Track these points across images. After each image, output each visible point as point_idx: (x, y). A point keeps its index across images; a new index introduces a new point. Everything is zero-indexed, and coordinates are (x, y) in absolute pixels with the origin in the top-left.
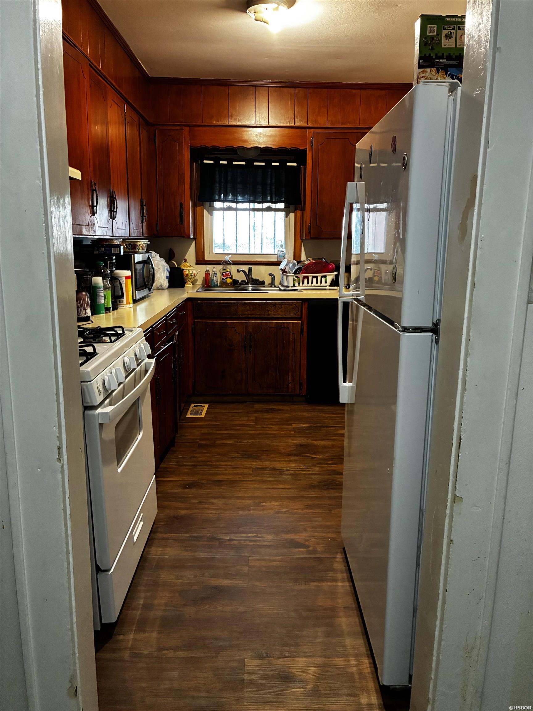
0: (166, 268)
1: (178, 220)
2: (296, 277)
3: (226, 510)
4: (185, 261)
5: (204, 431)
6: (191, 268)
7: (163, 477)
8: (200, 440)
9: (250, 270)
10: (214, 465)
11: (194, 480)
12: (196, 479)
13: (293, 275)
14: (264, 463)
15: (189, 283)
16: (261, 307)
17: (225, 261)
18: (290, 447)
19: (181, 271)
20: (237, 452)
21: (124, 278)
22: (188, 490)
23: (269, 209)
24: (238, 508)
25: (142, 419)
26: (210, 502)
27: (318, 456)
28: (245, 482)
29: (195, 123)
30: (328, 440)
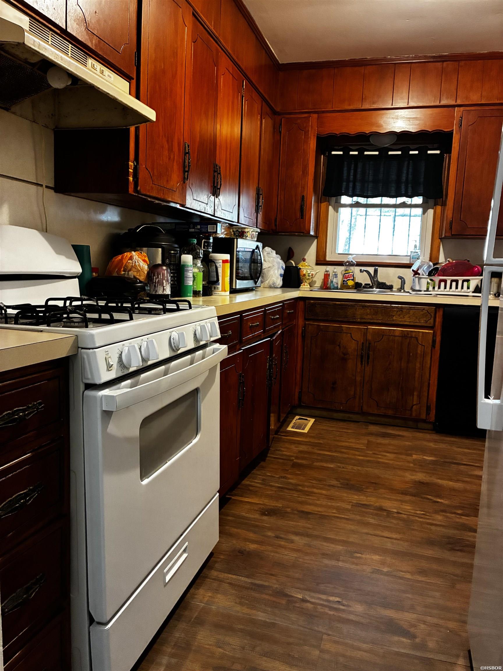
0: (281, 265)
1: (298, 214)
2: (431, 280)
3: (307, 554)
4: (304, 260)
5: (302, 448)
6: (310, 268)
7: (242, 496)
8: (297, 458)
9: (376, 271)
10: (307, 491)
11: (276, 506)
12: (279, 504)
13: (427, 277)
14: (368, 498)
15: (306, 284)
16: (383, 311)
17: (347, 261)
18: (407, 482)
19: (298, 270)
20: (337, 479)
21: (221, 261)
22: (266, 517)
23: (403, 205)
24: (323, 554)
25: (200, 419)
26: (288, 539)
27: (442, 501)
28: (339, 520)
29: (325, 109)
30: (458, 481)
